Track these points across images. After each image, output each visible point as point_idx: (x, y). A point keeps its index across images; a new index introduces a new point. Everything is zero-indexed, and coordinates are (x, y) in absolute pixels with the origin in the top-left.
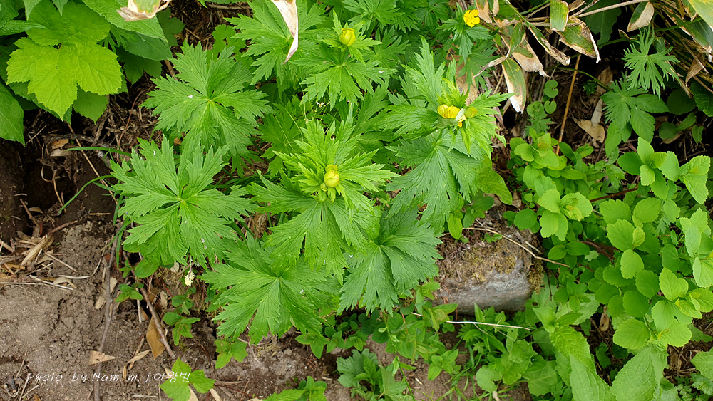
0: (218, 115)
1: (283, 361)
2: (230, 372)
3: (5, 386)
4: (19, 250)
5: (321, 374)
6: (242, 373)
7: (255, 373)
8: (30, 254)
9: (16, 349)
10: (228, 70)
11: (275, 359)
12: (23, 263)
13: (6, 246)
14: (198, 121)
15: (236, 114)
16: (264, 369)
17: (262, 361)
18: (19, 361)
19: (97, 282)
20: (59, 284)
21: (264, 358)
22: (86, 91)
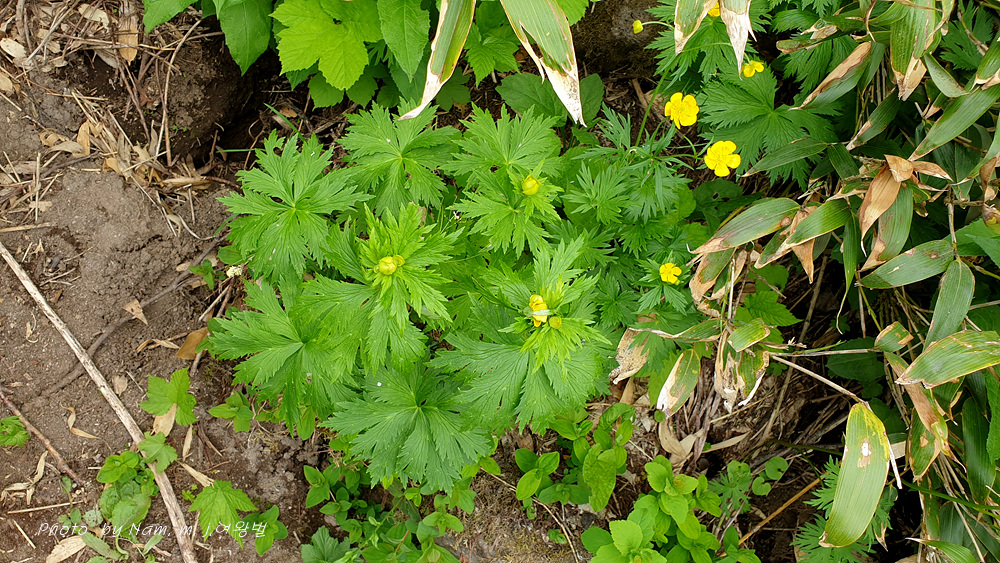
0: (394, 173)
1: (277, 479)
2: (222, 437)
3: (49, 260)
4: (175, 169)
5: (296, 527)
6: (231, 449)
7: (240, 461)
8: (178, 180)
9: (87, 238)
10: (434, 144)
11: (272, 469)
12: (166, 181)
13: (169, 156)
14: (374, 164)
15: (407, 183)
16: (252, 467)
17: (258, 458)
18: (79, 251)
19: (200, 249)
20: (172, 222)
21: (263, 457)
22: (320, 69)
